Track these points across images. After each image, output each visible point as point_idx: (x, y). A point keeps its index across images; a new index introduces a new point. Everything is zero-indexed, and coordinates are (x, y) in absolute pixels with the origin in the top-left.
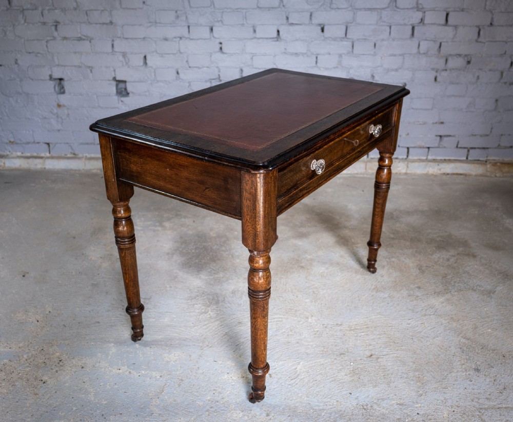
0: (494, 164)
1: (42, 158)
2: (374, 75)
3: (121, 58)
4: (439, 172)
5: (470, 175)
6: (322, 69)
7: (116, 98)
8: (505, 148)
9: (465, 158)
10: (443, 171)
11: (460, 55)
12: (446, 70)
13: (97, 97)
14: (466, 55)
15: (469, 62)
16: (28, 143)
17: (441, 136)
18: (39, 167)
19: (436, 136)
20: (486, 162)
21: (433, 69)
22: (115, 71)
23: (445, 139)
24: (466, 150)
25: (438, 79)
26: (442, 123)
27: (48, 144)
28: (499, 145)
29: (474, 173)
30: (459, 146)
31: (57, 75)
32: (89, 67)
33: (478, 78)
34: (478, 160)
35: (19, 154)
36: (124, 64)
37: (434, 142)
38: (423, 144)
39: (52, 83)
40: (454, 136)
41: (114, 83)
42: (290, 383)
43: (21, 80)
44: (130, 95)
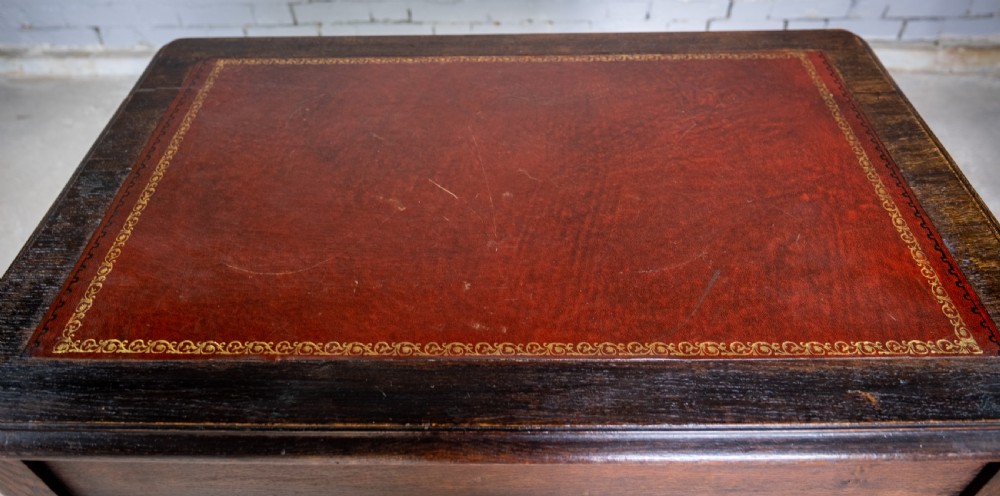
0: (954, 49)
1: (86, 55)
8: (978, 17)
16: (58, 28)
18: (86, 72)
20: (936, 43)
23: (863, 3)
24: (900, 23)
27: (97, 29)
28: (968, 12)
29: (909, 67)
30: (889, 14)
34: (921, 41)
35: (47, 47)
37: (840, 9)
38: (816, 13)
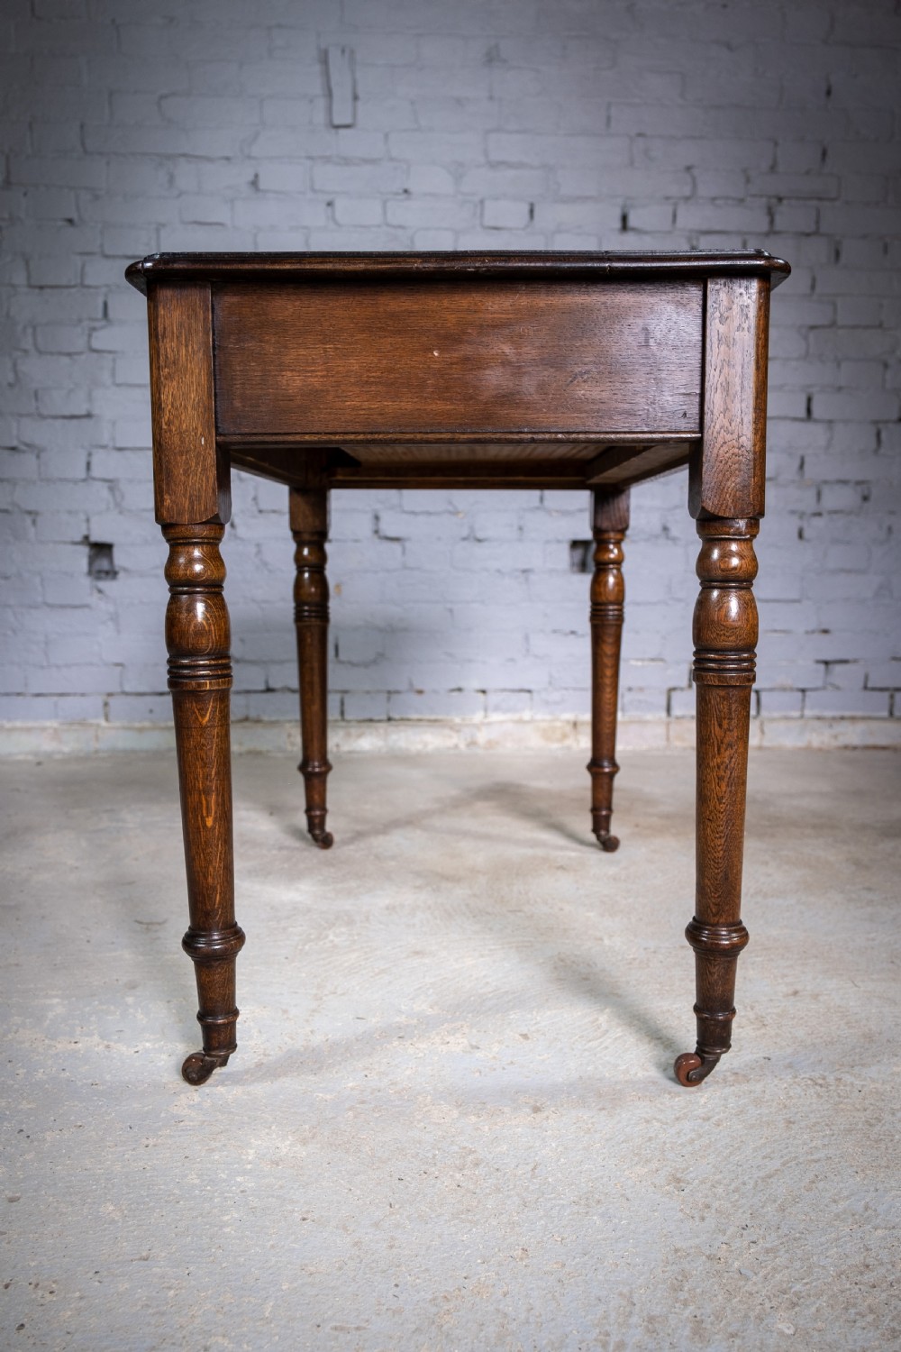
2: (669, 525)
3: (105, 493)
4: (835, 743)
6: (554, 514)
7: (86, 582)
9: (885, 714)
10: (842, 741)
11: (844, 482)
12: (819, 514)
13: (42, 580)
14: (858, 483)
15: (865, 498)
17: (826, 663)
19: (818, 662)
21: (793, 512)
22: (88, 520)
23: (838, 668)
24: (886, 695)
25: (806, 534)
26: (826, 631)
32: (30, 513)
33: (890, 529)
36: (112, 505)
37: (814, 677)
38: (789, 682)
40: (855, 661)
41: (85, 550)
44: (121, 575)
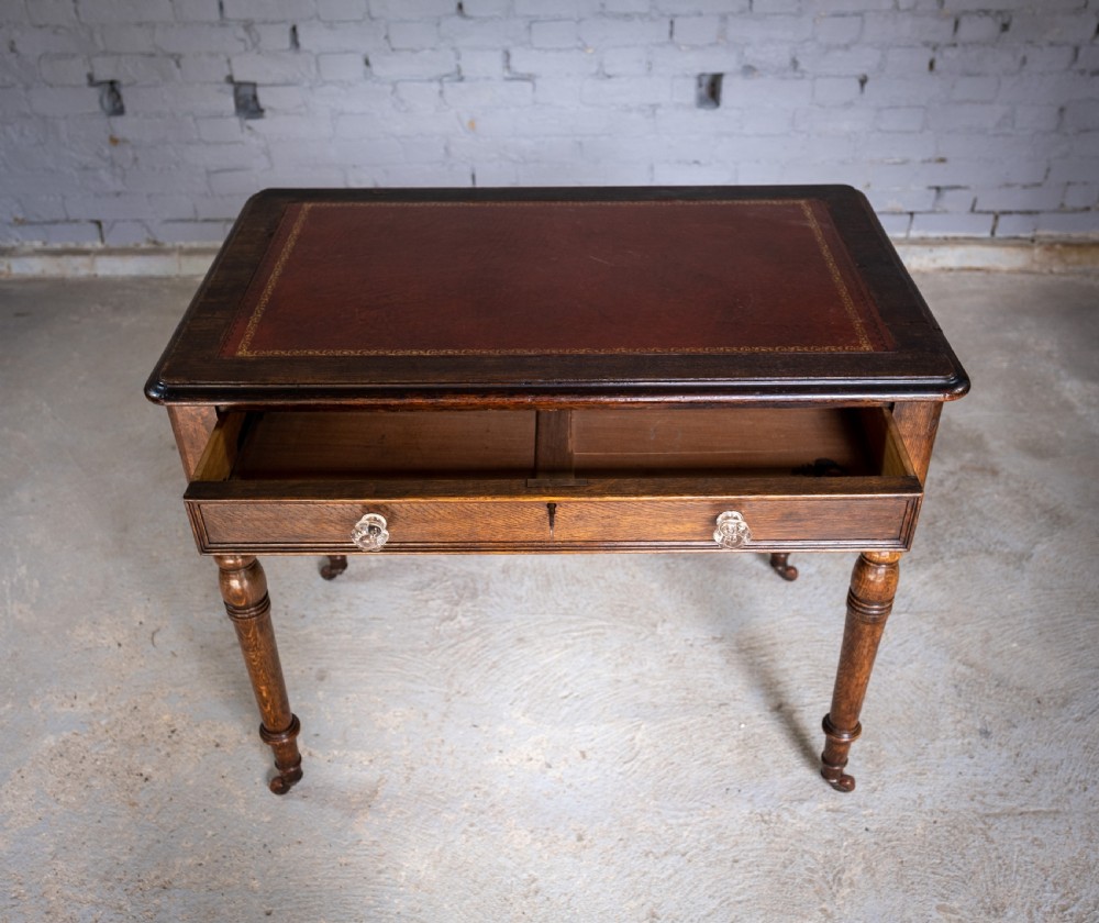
0: (1050, 246)
1: (86, 253)
2: (798, 59)
3: (241, 33)
4: (932, 266)
5: (997, 271)
6: (683, 48)
7: (235, 121)
8: (1075, 211)
9: (987, 234)
10: (940, 263)
11: (986, 12)
12: (955, 45)
13: (195, 119)
14: (999, 13)
15: (1005, 27)
16: (55, 222)
17: (938, 189)
18: (83, 272)
19: (930, 188)
20: (1033, 240)
21: (926, 44)
22: (229, 61)
23: (948, 194)
24: (991, 217)
25: (938, 65)
26: (942, 160)
27: (98, 223)
28: (1062, 205)
29: (1004, 267)
30: (977, 208)
31: (104, 73)
32: (172, 56)
33: (1024, 61)
34: (1016, 238)
35: (38, 244)
36: (249, 43)
37: (925, 201)
38: (900, 206)
39: (94, 93)
40: (966, 188)
41: (230, 88)
42: (621, 770)
43: (27, 88)
44: (267, 113)
